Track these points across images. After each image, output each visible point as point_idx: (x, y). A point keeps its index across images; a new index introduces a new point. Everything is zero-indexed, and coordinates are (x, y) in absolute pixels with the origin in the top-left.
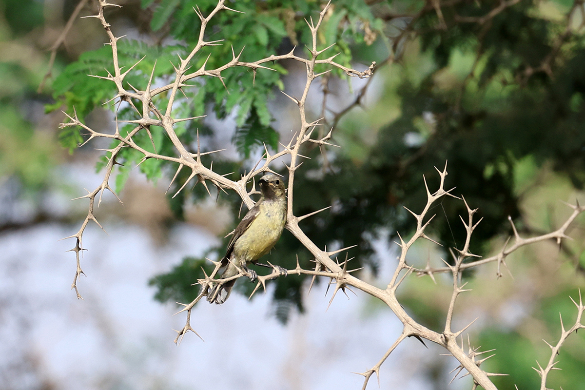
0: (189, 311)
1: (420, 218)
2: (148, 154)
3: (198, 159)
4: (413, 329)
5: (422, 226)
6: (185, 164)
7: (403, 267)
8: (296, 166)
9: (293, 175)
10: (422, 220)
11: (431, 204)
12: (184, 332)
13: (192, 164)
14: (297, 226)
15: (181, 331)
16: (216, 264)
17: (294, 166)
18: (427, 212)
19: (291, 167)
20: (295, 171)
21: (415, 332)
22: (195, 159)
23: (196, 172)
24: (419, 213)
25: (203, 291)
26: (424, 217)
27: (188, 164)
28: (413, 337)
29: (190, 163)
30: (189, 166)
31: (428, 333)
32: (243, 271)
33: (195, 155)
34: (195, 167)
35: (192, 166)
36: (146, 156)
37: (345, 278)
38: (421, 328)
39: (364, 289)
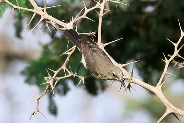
0: (38, 100)
1: (176, 45)
2: (15, 7)
3: (45, 10)
4: (172, 110)
5: (178, 50)
6: (37, 13)
7: (166, 73)
8: (103, 14)
9: (101, 19)
10: (177, 46)
11: (183, 37)
12: (35, 113)
13: (41, 13)
14: (104, 49)
15: (33, 113)
16: (55, 72)
17: (102, 13)
18: (180, 42)
19: (100, 14)
20: (103, 16)
21: (173, 111)
22: (43, 10)
23: (43, 17)
24: (176, 42)
25: (46, 89)
26: (179, 45)
27: (39, 13)
28: (172, 114)
29: (40, 13)
30: (39, 14)
31: (181, 112)
32: (72, 73)
33: (43, 8)
34: (43, 15)
35: (41, 15)
36: (14, 8)
37: (132, 80)
38: (177, 109)
39: (143, 86)
